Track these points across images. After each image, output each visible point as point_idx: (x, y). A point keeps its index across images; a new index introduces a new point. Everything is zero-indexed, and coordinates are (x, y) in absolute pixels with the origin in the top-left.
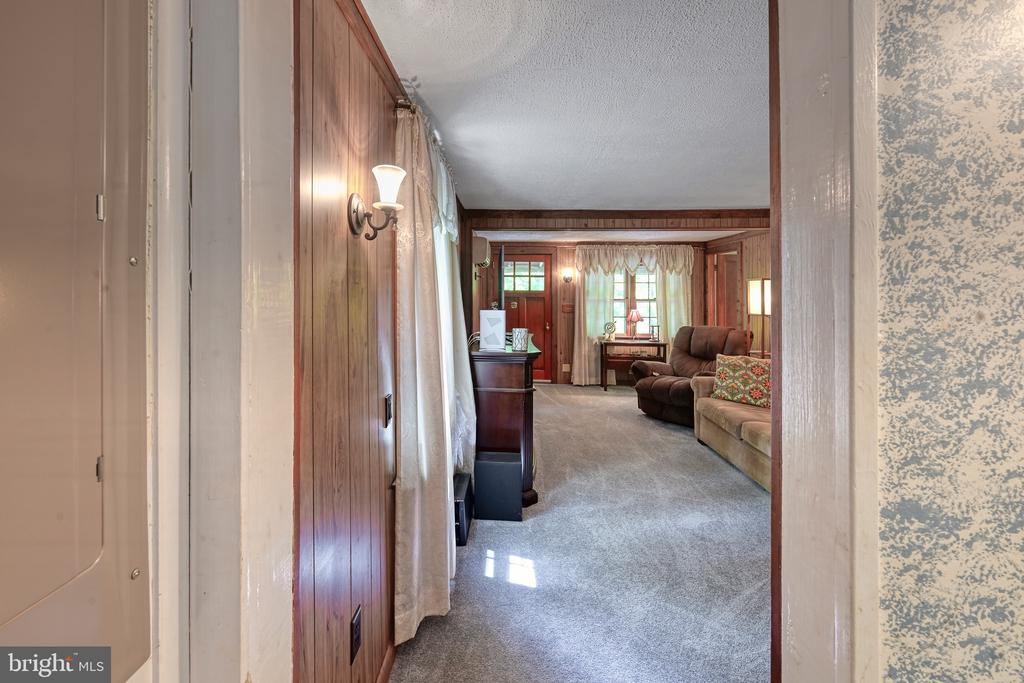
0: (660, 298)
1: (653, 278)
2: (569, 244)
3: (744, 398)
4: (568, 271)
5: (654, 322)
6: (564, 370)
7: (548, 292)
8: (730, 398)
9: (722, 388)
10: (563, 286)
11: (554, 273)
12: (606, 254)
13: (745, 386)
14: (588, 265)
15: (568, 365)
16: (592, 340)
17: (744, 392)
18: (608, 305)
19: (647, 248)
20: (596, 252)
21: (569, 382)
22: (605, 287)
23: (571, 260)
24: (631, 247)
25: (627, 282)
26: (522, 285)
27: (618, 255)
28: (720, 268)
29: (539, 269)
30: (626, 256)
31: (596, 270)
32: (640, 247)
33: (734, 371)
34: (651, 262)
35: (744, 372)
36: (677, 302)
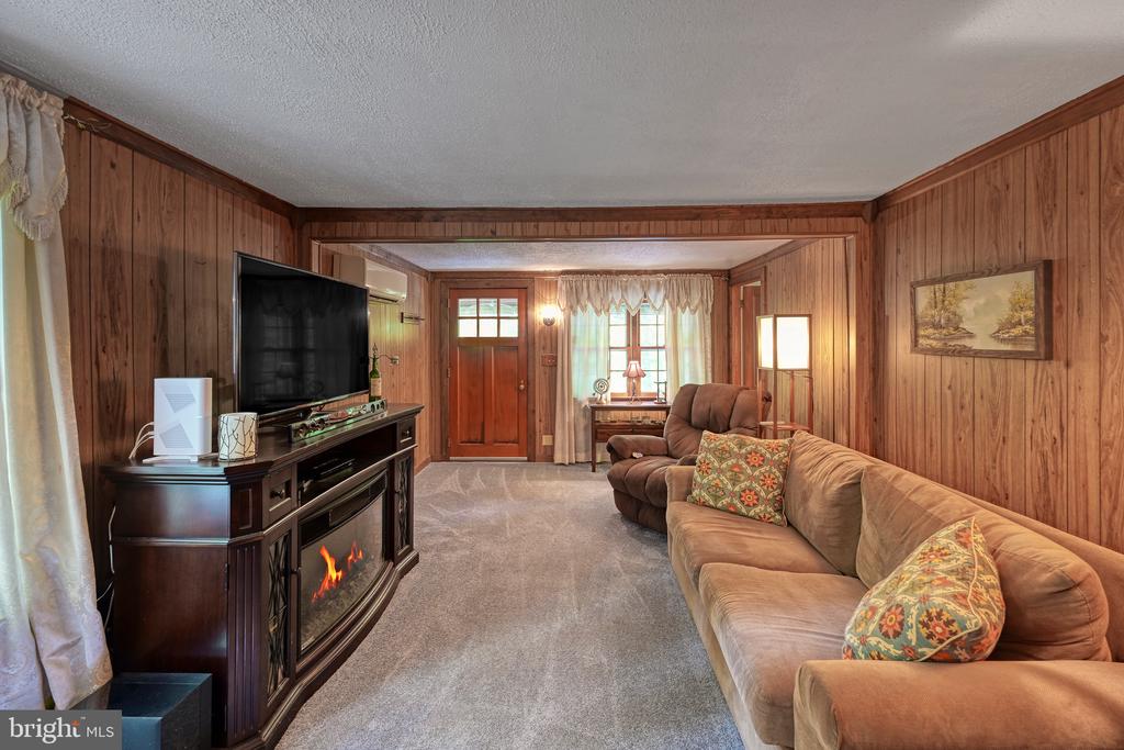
0: (670, 345)
1: (662, 318)
2: (550, 273)
3: (731, 504)
4: (547, 311)
5: (663, 377)
6: (544, 444)
7: (523, 340)
8: (712, 503)
9: (702, 486)
10: (541, 331)
11: (530, 313)
12: (598, 287)
13: (734, 485)
14: (574, 302)
15: (551, 436)
16: (580, 404)
17: (733, 494)
18: (601, 355)
19: (652, 278)
20: (585, 285)
21: (550, 459)
22: (597, 332)
23: (553, 297)
24: (631, 278)
25: (628, 325)
26: (488, 330)
27: (614, 289)
28: (747, 305)
29: (510, 307)
30: (625, 289)
31: (584, 309)
32: (644, 278)
33: (721, 460)
34: (657, 297)
35: (734, 461)
36: (692, 349)
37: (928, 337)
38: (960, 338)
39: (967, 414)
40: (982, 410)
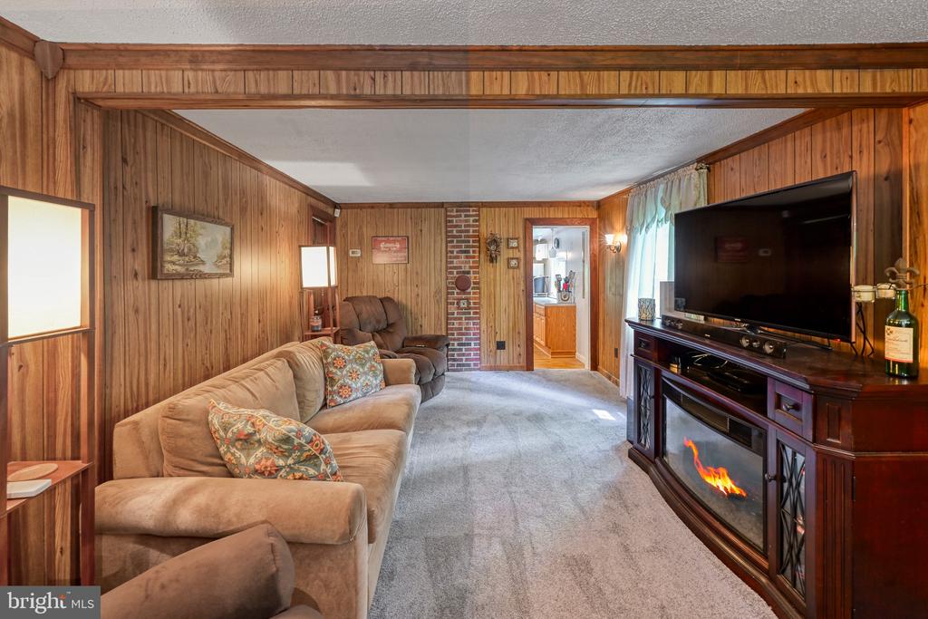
37: (174, 263)
38: (197, 264)
39: (192, 323)
40: (200, 318)
